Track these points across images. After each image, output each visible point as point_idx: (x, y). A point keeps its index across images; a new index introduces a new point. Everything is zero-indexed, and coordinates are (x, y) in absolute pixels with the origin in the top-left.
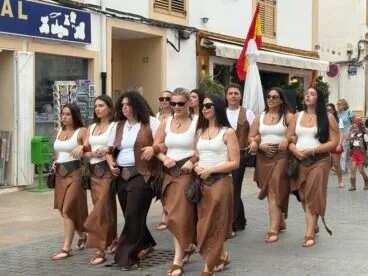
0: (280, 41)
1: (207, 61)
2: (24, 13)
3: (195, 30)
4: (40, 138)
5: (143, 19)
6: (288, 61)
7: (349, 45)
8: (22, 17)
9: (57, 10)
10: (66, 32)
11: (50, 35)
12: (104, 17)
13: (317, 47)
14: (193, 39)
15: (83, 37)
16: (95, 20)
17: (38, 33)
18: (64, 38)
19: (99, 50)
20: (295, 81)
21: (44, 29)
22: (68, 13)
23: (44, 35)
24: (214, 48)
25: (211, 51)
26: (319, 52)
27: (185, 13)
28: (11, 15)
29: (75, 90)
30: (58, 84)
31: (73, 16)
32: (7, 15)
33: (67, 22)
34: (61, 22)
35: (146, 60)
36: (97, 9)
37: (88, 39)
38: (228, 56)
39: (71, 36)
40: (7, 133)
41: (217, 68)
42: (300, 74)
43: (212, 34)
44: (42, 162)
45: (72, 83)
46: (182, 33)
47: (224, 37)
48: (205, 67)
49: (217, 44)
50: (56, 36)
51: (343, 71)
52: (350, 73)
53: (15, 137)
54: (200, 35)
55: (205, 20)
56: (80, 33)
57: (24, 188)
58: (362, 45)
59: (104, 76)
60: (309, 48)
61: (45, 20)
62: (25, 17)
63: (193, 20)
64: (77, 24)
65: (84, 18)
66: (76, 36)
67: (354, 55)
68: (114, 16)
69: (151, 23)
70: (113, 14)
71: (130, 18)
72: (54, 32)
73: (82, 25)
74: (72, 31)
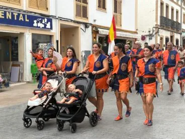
0: (123, 28)
1: (96, 35)
2: (27, 19)
3: (91, 24)
4: (34, 64)
5: (72, 21)
6: (126, 35)
7: (150, 29)
8: (27, 20)
9: (40, 18)
10: (43, 26)
11: (37, 27)
12: (57, 20)
13: (137, 30)
14: (90, 27)
15: (49, 27)
16: (54, 21)
17: (33, 26)
18: (43, 28)
19: (56, 32)
20: (129, 42)
21: (35, 25)
22: (44, 19)
23: (35, 27)
24: (98, 31)
25: (97, 32)
26: (138, 31)
27: (87, 18)
28: (23, 20)
29: (46, 47)
30: (40, 45)
31: (46, 20)
32: (21, 20)
33: (43, 22)
34: (41, 22)
35: (73, 35)
36: (54, 17)
37: (51, 28)
38: (104, 33)
39: (45, 27)
40: (22, 62)
41: (100, 38)
42: (131, 40)
43: (98, 26)
44: (35, 73)
45: (45, 44)
46: (86, 25)
47: (102, 27)
48: (95, 38)
49: (99, 29)
50: (39, 27)
51: (147, 39)
52: (150, 39)
53: (25, 64)
54: (93, 26)
55: (95, 21)
56: (48, 26)
57: (28, 82)
58: (154, 29)
59: (57, 41)
60: (134, 30)
61: (35, 21)
62: (28, 21)
63: (90, 21)
64: (47, 23)
65: (50, 20)
66: (47, 27)
67: (151, 32)
68: (61, 20)
69: (75, 22)
70: (61, 19)
71: (67, 20)
72: (39, 26)
73: (49, 23)
74: (45, 25)
